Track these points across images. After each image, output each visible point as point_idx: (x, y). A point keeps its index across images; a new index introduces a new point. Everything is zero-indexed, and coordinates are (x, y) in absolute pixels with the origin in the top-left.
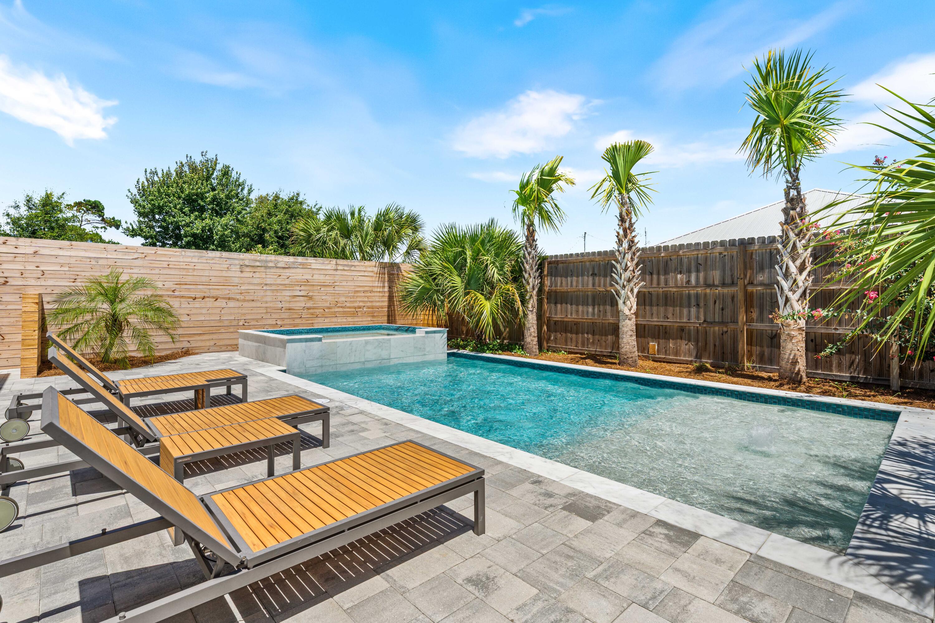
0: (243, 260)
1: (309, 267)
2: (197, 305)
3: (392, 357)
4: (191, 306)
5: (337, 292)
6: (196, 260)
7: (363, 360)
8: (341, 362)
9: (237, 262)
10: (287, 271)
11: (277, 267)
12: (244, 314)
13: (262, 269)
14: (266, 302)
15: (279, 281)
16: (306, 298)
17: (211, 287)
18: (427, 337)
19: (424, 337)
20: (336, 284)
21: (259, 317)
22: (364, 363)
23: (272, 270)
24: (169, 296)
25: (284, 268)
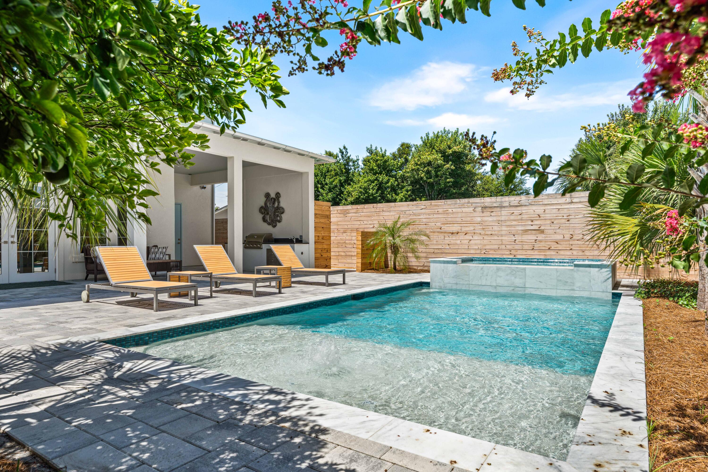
0: (483, 203)
1: (541, 203)
2: (454, 238)
3: (527, 286)
4: (450, 238)
5: (572, 225)
6: (453, 207)
7: (495, 284)
8: (473, 283)
9: (479, 205)
10: (519, 208)
11: (511, 206)
12: (485, 245)
13: (498, 209)
14: (502, 235)
15: (512, 217)
16: (538, 232)
17: (462, 225)
18: (578, 270)
19: (572, 270)
20: (570, 217)
21: (496, 247)
22: (496, 287)
23: (506, 209)
24: (438, 232)
25: (517, 206)
